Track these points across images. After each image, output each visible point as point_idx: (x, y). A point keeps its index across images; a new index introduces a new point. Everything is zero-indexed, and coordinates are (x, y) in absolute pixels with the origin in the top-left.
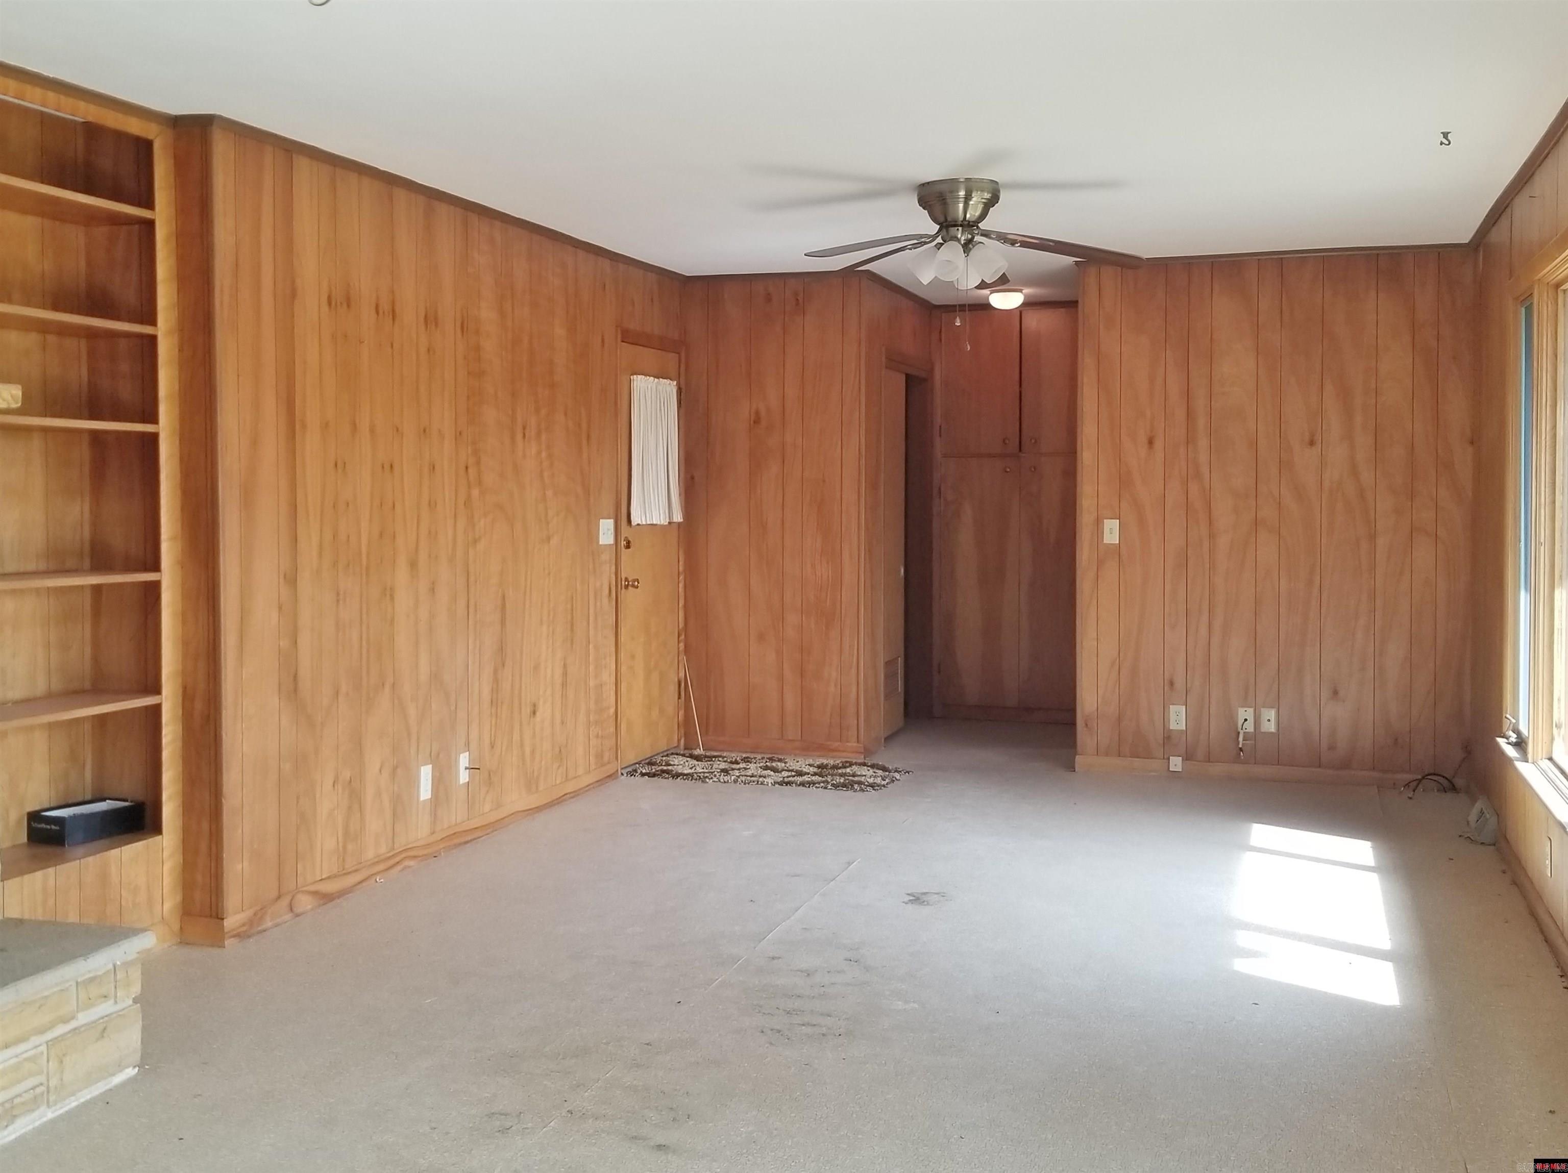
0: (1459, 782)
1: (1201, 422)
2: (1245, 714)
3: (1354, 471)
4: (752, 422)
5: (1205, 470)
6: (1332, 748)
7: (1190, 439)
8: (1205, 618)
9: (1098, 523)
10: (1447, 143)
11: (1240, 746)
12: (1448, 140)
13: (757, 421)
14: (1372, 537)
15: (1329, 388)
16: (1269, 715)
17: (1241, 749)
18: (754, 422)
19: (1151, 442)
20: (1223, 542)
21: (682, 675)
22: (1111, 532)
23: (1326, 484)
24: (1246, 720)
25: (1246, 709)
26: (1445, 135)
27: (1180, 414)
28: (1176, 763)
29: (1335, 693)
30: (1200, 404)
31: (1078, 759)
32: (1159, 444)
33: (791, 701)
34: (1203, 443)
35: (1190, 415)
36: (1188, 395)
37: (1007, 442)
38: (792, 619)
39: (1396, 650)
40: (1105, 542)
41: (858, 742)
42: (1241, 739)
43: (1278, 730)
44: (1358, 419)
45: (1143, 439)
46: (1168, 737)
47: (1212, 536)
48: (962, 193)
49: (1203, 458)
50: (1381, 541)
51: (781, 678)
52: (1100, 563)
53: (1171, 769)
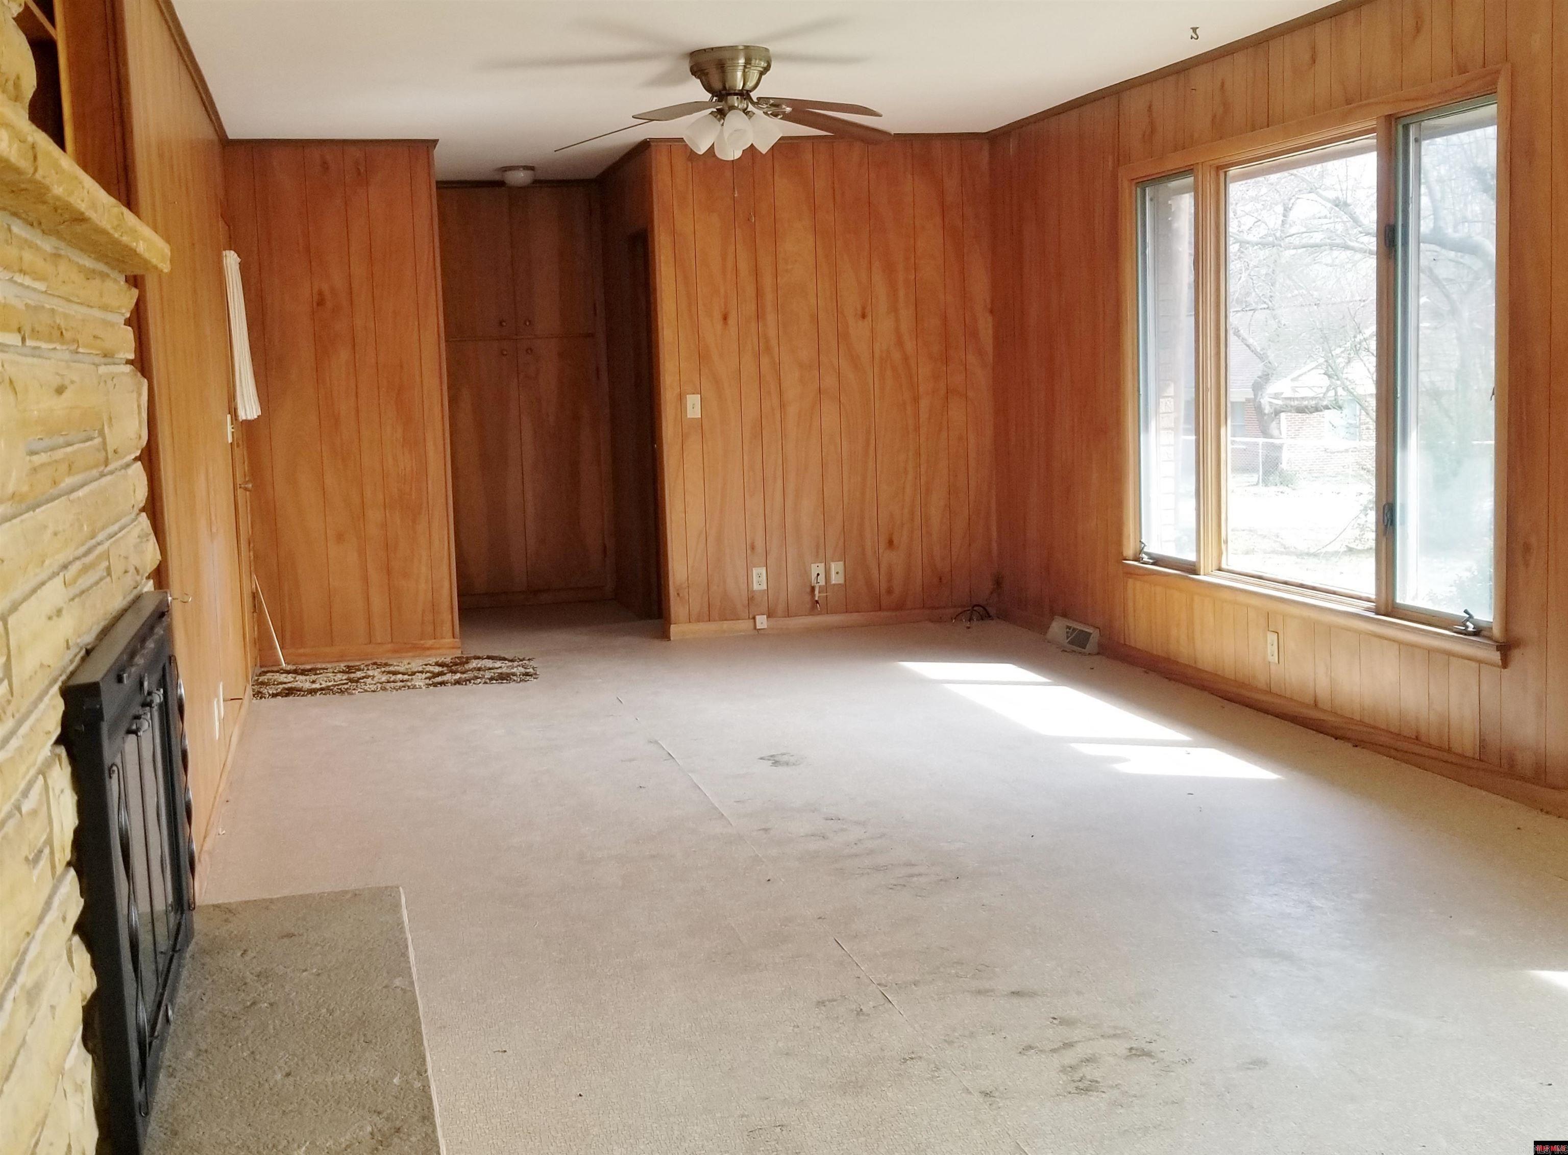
0: (992, 611)
1: (769, 297)
2: (817, 569)
3: (900, 343)
4: (315, 304)
5: (774, 343)
6: (890, 591)
7: (759, 316)
8: (779, 483)
9: (681, 398)
10: (1196, 37)
11: (817, 599)
12: (1196, 34)
13: (321, 303)
14: (916, 400)
15: (876, 264)
16: (836, 568)
17: (817, 602)
18: (318, 305)
19: (725, 318)
20: (792, 410)
21: (254, 586)
22: (693, 406)
23: (877, 355)
24: (818, 575)
25: (817, 565)
26: (1194, 30)
27: (750, 290)
28: (762, 621)
29: (890, 543)
30: (767, 281)
31: (673, 628)
32: (732, 321)
33: (378, 602)
34: (771, 318)
35: (759, 294)
36: (756, 272)
37: (504, 324)
38: (374, 516)
39: (938, 500)
40: (688, 417)
41: (454, 637)
42: (817, 592)
43: (845, 581)
44: (901, 293)
45: (717, 316)
46: (751, 599)
47: (782, 406)
48: (742, 61)
49: (772, 333)
50: (924, 403)
51: (365, 579)
52: (684, 437)
53: (758, 628)
